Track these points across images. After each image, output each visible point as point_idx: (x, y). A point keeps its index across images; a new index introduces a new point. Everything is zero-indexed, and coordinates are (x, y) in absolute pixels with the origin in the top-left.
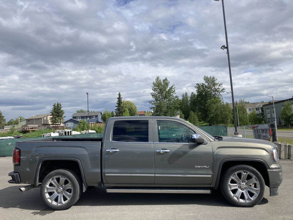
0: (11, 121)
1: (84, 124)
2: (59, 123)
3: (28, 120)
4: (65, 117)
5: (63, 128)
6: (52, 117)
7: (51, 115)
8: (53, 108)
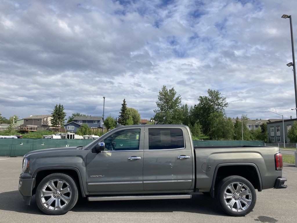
1: (85, 128)
2: (60, 126)
3: (27, 120)
7: (51, 117)
8: (55, 109)
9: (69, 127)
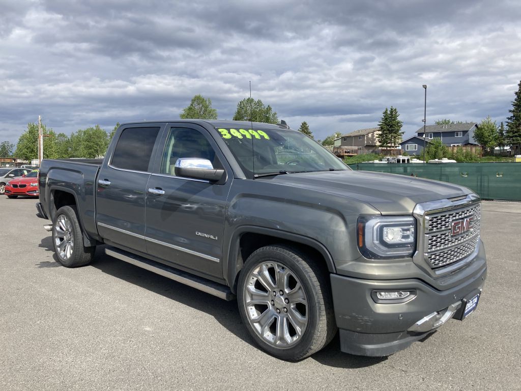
0: (327, 139)
1: (437, 148)
2: (393, 145)
3: (344, 139)
4: (403, 133)
5: (399, 153)
6: (380, 133)
7: (378, 131)
8: (383, 117)
9: (408, 146)
